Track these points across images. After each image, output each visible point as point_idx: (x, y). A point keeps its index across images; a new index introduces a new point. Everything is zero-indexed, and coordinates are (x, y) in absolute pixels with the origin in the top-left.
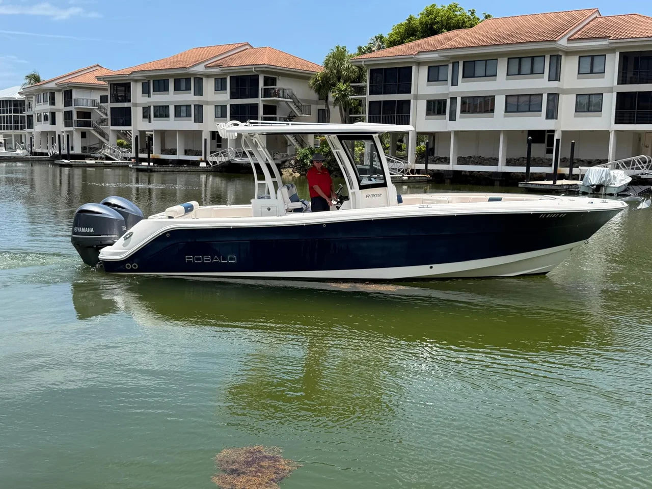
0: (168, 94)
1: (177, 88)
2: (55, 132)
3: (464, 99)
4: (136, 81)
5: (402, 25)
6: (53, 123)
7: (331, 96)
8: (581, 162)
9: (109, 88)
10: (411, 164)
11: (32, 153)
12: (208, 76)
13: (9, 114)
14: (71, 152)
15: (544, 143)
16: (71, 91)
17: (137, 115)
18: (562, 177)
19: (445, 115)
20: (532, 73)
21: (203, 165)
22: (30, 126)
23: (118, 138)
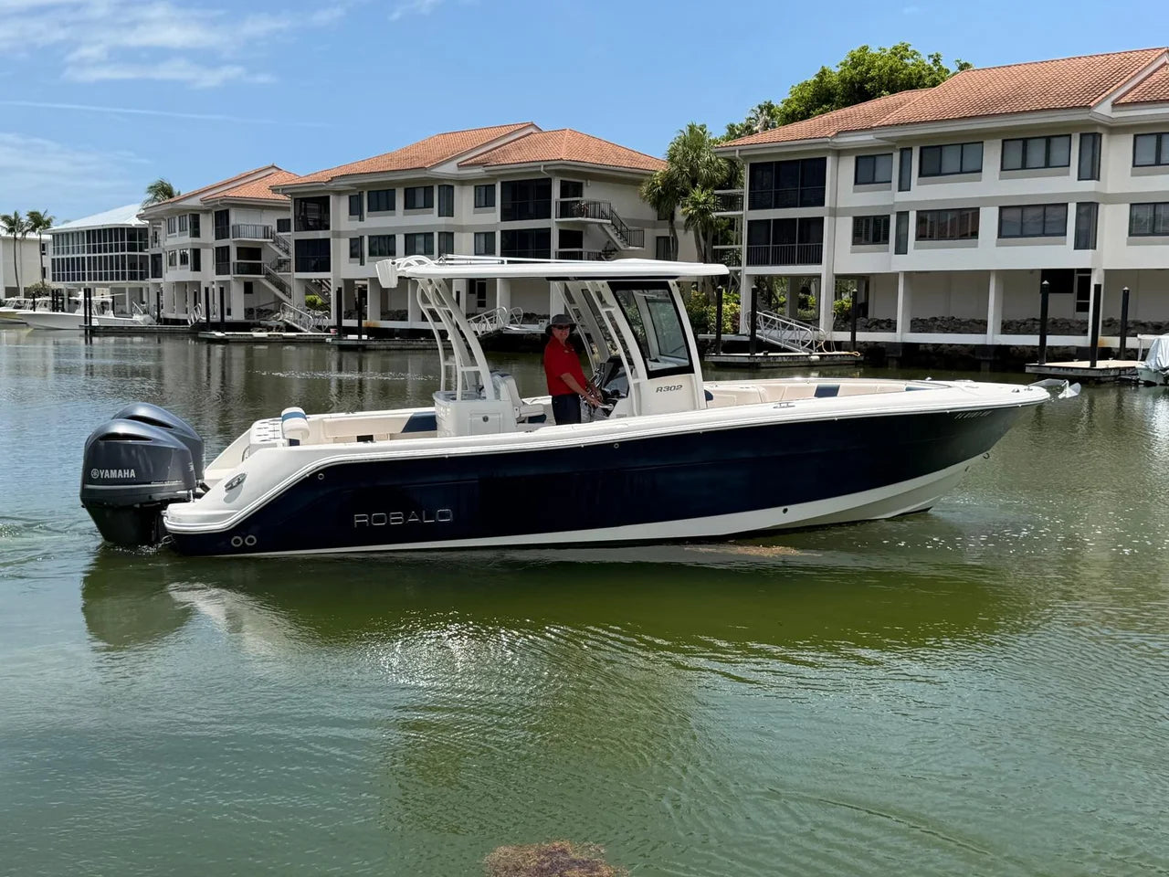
0: (394, 215)
1: (409, 205)
2: (198, 284)
3: (921, 215)
4: (339, 193)
5: (806, 84)
6: (197, 267)
7: (680, 214)
8: (1143, 328)
9: (292, 206)
10: (826, 331)
11: (159, 320)
12: (464, 182)
13: (120, 253)
14: (227, 318)
15: (1071, 291)
16: (227, 212)
17: (340, 250)
18: (1107, 353)
19: (888, 243)
20: (1047, 165)
22: (157, 272)
23: (308, 292)
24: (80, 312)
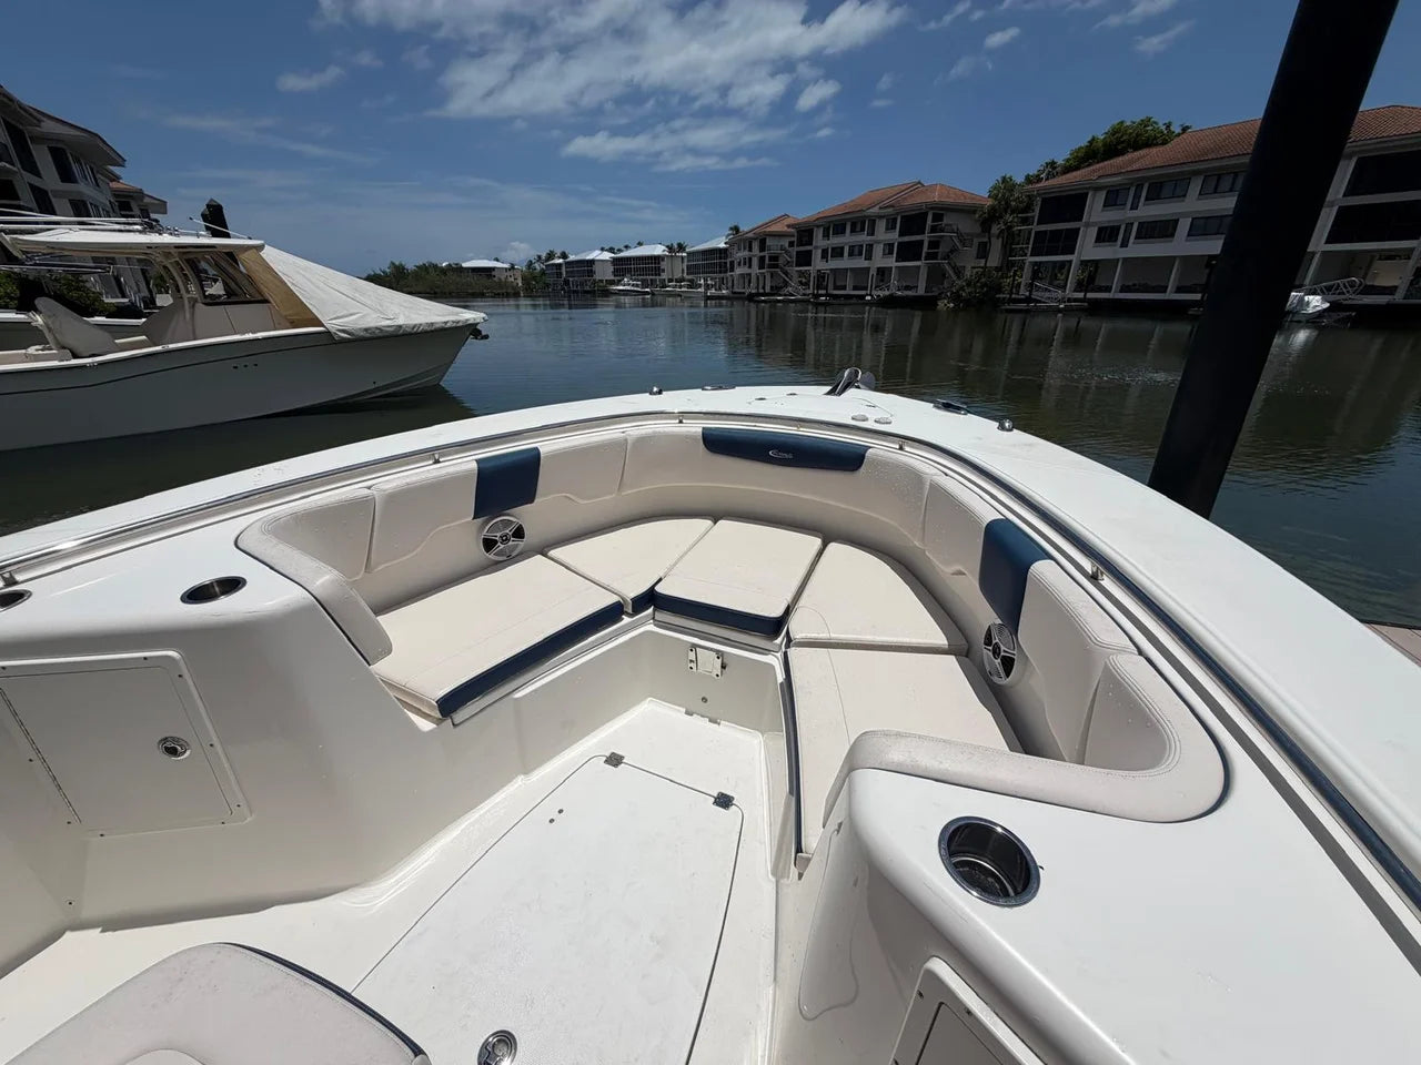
0: (845, 236)
1: (853, 231)
2: (752, 274)
3: (1141, 224)
4: (818, 226)
5: (1081, 148)
6: (750, 267)
7: (995, 229)
9: (796, 234)
10: (1069, 293)
11: (733, 292)
12: (881, 217)
16: (765, 239)
17: (817, 255)
19: (1117, 241)
21: (868, 298)
22: (732, 270)
23: (800, 277)
24: (702, 290)
